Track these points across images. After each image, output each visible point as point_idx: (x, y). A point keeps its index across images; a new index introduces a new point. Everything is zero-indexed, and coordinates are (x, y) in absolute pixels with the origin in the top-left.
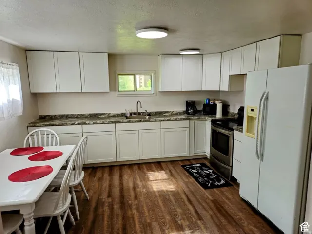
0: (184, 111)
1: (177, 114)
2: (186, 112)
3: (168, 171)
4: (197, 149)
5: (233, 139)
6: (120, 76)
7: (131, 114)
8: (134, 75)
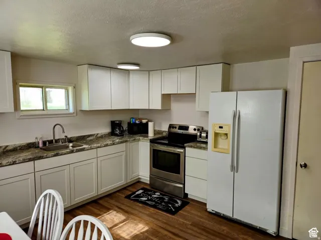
0: (109, 133)
1: (102, 137)
2: (113, 134)
3: (116, 208)
4: (133, 174)
5: (185, 156)
6: (21, 89)
7: (44, 143)
8: (42, 87)
